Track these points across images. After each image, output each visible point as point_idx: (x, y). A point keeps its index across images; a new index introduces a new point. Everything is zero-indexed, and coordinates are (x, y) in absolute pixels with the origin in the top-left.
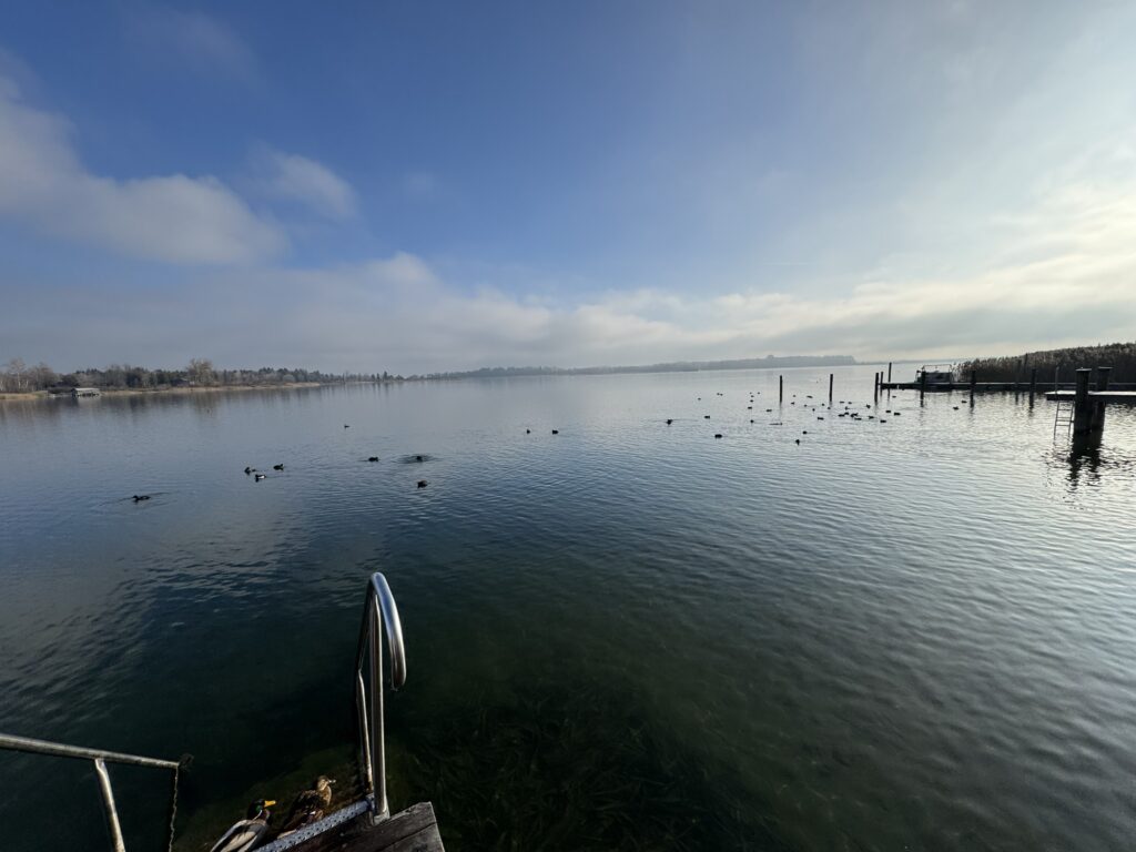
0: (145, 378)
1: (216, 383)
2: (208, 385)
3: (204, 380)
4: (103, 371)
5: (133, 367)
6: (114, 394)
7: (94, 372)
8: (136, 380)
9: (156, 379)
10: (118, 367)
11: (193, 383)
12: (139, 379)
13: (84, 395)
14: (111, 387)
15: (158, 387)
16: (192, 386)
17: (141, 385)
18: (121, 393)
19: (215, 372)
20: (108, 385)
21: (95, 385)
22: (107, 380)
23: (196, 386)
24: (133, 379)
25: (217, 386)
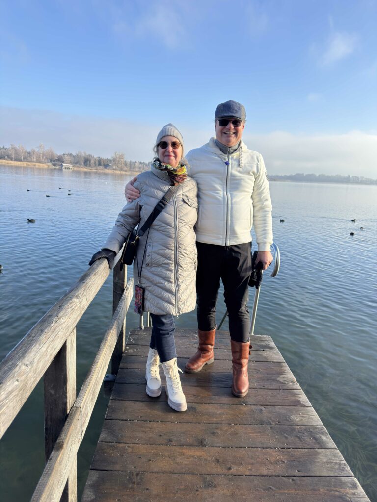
0: (92, 161)
1: (125, 168)
2: (121, 169)
3: (120, 166)
4: (74, 155)
5: (88, 154)
6: (78, 169)
7: (71, 155)
8: (88, 162)
9: (97, 163)
10: (81, 153)
11: (114, 167)
12: (90, 163)
13: (66, 168)
14: (77, 165)
15: (98, 168)
16: (113, 169)
17: (90, 166)
18: (81, 169)
19: (125, 161)
20: (76, 164)
21: (70, 163)
22: (76, 161)
23: (116, 169)
24: (87, 161)
25: (126, 171)
